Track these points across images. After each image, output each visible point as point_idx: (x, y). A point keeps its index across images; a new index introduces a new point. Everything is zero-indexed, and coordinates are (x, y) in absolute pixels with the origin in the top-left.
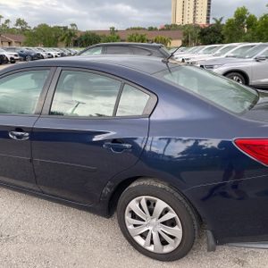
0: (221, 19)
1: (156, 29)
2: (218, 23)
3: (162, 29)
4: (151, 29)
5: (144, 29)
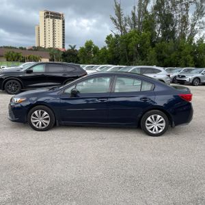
1: (25, 49)
2: (73, 48)
3: (30, 50)
4: (21, 48)
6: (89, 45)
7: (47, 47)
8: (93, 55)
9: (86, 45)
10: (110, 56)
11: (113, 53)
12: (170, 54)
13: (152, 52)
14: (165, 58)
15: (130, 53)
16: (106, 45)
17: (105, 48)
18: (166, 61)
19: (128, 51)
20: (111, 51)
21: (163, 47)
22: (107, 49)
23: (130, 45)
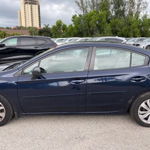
0: (48, 25)
1: (10, 28)
3: (15, 29)
4: (8, 28)
5: (3, 28)
6: (59, 24)
7: (27, 26)
8: (62, 31)
9: (56, 24)
10: (75, 31)
11: (78, 29)
12: (121, 28)
13: (108, 27)
14: (118, 31)
15: (91, 28)
16: (72, 23)
17: (71, 25)
18: (119, 33)
19: (89, 27)
20: (76, 27)
21: (116, 23)
22: (73, 26)
23: (91, 22)
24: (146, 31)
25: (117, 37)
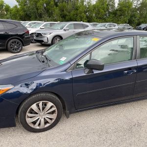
6: (1, 4)
8: (5, 13)
10: (22, 13)
12: (69, 12)
13: (57, 11)
14: (66, 15)
15: (39, 11)
16: (17, 4)
17: (16, 7)
18: (67, 17)
19: (37, 9)
20: (23, 9)
21: (64, 7)
22: (19, 7)
23: (38, 4)
24: (91, 17)
25: (82, 22)
